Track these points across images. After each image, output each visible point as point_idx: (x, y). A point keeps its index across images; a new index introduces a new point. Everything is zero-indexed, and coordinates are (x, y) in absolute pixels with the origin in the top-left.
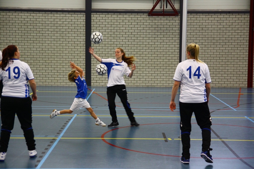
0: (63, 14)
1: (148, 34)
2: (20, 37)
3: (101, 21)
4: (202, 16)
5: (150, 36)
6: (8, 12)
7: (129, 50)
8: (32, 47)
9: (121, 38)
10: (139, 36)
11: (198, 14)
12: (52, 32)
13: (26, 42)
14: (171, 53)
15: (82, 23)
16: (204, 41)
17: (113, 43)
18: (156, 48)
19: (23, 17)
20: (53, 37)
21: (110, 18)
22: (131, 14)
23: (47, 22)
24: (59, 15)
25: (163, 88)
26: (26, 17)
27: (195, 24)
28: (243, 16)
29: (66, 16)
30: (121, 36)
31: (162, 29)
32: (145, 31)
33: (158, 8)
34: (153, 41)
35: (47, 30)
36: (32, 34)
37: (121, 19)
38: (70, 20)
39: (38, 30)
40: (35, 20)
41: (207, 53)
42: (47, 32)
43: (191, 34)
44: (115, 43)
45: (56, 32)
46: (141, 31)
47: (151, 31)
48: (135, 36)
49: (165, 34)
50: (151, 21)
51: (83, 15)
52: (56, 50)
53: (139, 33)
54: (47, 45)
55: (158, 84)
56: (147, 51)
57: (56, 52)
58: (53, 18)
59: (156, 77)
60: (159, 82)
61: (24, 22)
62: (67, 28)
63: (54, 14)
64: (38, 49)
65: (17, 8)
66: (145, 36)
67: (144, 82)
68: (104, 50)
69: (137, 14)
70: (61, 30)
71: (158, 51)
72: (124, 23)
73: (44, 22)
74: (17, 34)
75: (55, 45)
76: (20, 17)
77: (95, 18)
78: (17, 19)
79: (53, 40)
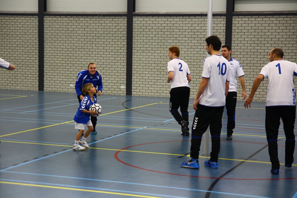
0: (201, 18)
3: (243, 25)
6: (146, 17)
10: (288, 42)
12: (190, 39)
13: (162, 49)
15: (222, 28)
17: (256, 51)
19: (160, 22)
20: (190, 44)
21: (253, 22)
22: (279, 16)
23: (184, 28)
24: (197, 20)
26: (163, 22)
29: (204, 21)
30: (267, 42)
35: (184, 36)
37: (267, 22)
39: (175, 36)
40: (172, 25)
42: (184, 39)
44: (259, 51)
45: (193, 39)
46: (291, 37)
48: (283, 42)
51: (224, 18)
52: (192, 58)
53: (287, 39)
57: (193, 61)
58: (191, 22)
61: (161, 28)
63: (192, 18)
65: (155, 13)
68: (246, 59)
69: (286, 16)
70: (199, 36)
72: (270, 28)
73: (181, 28)
74: (154, 41)
75: (192, 52)
76: (157, 22)
77: (237, 22)
78: (154, 25)
79: (190, 47)
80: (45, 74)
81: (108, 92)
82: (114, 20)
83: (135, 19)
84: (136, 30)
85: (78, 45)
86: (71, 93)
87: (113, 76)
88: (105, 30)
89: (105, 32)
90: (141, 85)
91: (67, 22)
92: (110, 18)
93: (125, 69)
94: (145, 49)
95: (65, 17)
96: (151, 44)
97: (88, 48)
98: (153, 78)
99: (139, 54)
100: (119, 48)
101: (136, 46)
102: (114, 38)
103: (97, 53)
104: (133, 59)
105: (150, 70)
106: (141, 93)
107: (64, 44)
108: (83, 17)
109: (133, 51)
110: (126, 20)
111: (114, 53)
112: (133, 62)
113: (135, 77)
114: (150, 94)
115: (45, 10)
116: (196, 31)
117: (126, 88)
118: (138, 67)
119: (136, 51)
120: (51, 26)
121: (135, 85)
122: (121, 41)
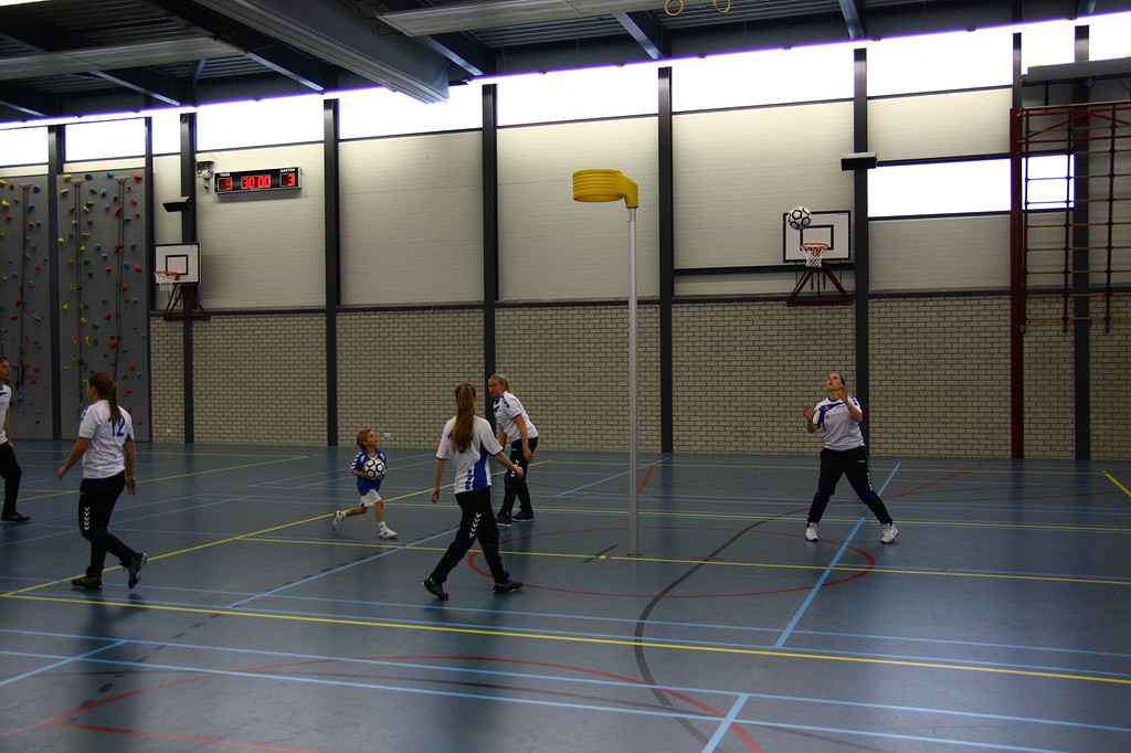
1: (788, 343)
3: (691, 319)
4: (904, 303)
5: (794, 348)
6: (517, 309)
7: (750, 379)
8: (560, 375)
9: (732, 353)
10: (769, 348)
12: (597, 345)
15: (653, 325)
16: (910, 357)
18: (805, 373)
19: (543, 317)
21: (708, 314)
22: (751, 303)
23: (586, 326)
26: (549, 317)
27: (889, 320)
28: (995, 302)
30: (733, 348)
31: (817, 332)
33: (807, 288)
34: (799, 358)
35: (587, 341)
36: (559, 351)
37: (732, 313)
40: (565, 322)
41: (917, 383)
43: (881, 341)
45: (604, 345)
46: (774, 338)
47: (794, 338)
48: (762, 348)
49: (825, 342)
50: (794, 317)
51: (656, 308)
52: (603, 379)
53: (768, 343)
54: (587, 370)
56: (786, 378)
57: (604, 384)
58: (598, 316)
61: (546, 327)
63: (600, 309)
64: (570, 379)
65: (533, 301)
66: (781, 348)
67: (781, 445)
69: (763, 303)
72: (738, 323)
73: (581, 326)
74: (533, 351)
75: (603, 369)
76: (539, 318)
77: (680, 314)
78: (533, 322)
79: (598, 360)
80: (339, 415)
82: (461, 315)
83: (498, 313)
84: (501, 332)
85: (397, 362)
88: (446, 334)
89: (446, 338)
91: (377, 321)
92: (453, 312)
94: (518, 365)
95: (373, 313)
96: (528, 355)
97: (416, 366)
102: (461, 347)
103: (431, 375)
107: (373, 362)
108: (405, 312)
110: (482, 315)
115: (338, 302)
116: (609, 331)
120: (348, 331)
122: (475, 352)
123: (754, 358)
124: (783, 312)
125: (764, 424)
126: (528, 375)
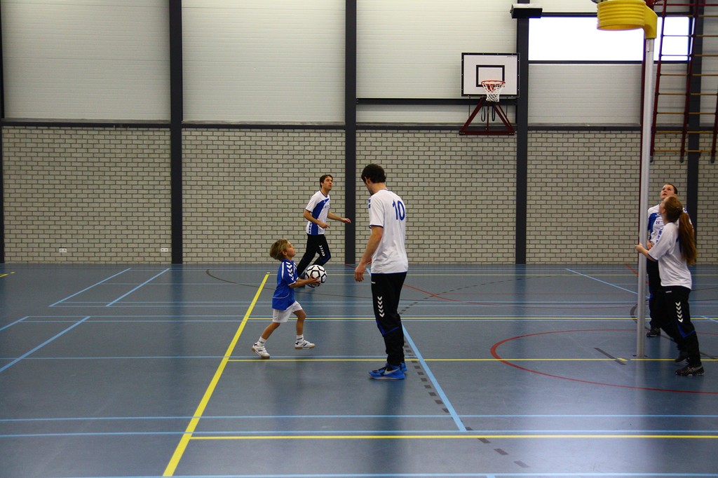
0: (304, 132)
1: (459, 167)
2: (227, 174)
3: (373, 144)
4: (556, 135)
5: (464, 171)
6: (205, 129)
7: (425, 198)
8: (248, 192)
9: (410, 175)
10: (442, 171)
11: (549, 132)
12: (285, 166)
13: (237, 183)
14: (501, 202)
15: (338, 148)
16: (560, 180)
18: (473, 193)
19: (232, 138)
21: (389, 139)
22: (428, 131)
23: (275, 148)
24: (297, 135)
25: (487, 266)
26: (238, 139)
27: (544, 149)
29: (310, 137)
30: (411, 171)
31: (484, 158)
32: (453, 162)
33: (477, 120)
34: (468, 180)
35: (275, 161)
36: (247, 170)
37: (411, 140)
38: (318, 144)
39: (258, 161)
40: (254, 143)
41: (565, 202)
42: (275, 166)
43: (538, 167)
44: (399, 184)
45: (291, 166)
46: (447, 162)
47: (464, 162)
48: (437, 171)
49: (491, 167)
50: (465, 145)
51: (342, 133)
52: (290, 197)
53: (442, 167)
54: (275, 188)
55: (478, 259)
56: (457, 198)
57: (291, 202)
58: (286, 139)
59: (473, 246)
60: (480, 255)
61: (234, 147)
62: (312, 157)
63: (288, 132)
64: (258, 197)
65: (220, 123)
66: (453, 171)
67: (452, 255)
69: (439, 131)
70: (301, 161)
71: (478, 198)
72: (416, 149)
73: (270, 148)
74: (221, 170)
75: (290, 188)
76: (227, 138)
77: (364, 139)
78: (221, 143)
79: (286, 179)
80: (6, 232)
81: (136, 259)
82: (146, 133)
83: (185, 133)
84: (189, 151)
85: (74, 178)
86: (62, 265)
87: (146, 232)
88: (129, 151)
89: (129, 156)
90: (200, 246)
91: (51, 136)
92: (137, 130)
93: (169, 219)
94: (205, 183)
95: (46, 128)
96: (216, 174)
97: (95, 182)
98: (222, 232)
99: (195, 192)
100: (157, 183)
101: (189, 178)
102: (146, 165)
103: (113, 191)
104: (184, 201)
105: (216, 219)
106: (200, 259)
107: (46, 177)
108: (84, 128)
109: (184, 187)
110: (168, 134)
111: (146, 192)
112: (184, 206)
113: (189, 232)
114: (216, 259)
116: (296, 152)
117: (171, 251)
118: (194, 214)
119: (189, 187)
120: (17, 145)
121: (189, 246)
122: (161, 170)
123: (429, 180)
124: (456, 140)
125: (438, 237)
126: (216, 192)
